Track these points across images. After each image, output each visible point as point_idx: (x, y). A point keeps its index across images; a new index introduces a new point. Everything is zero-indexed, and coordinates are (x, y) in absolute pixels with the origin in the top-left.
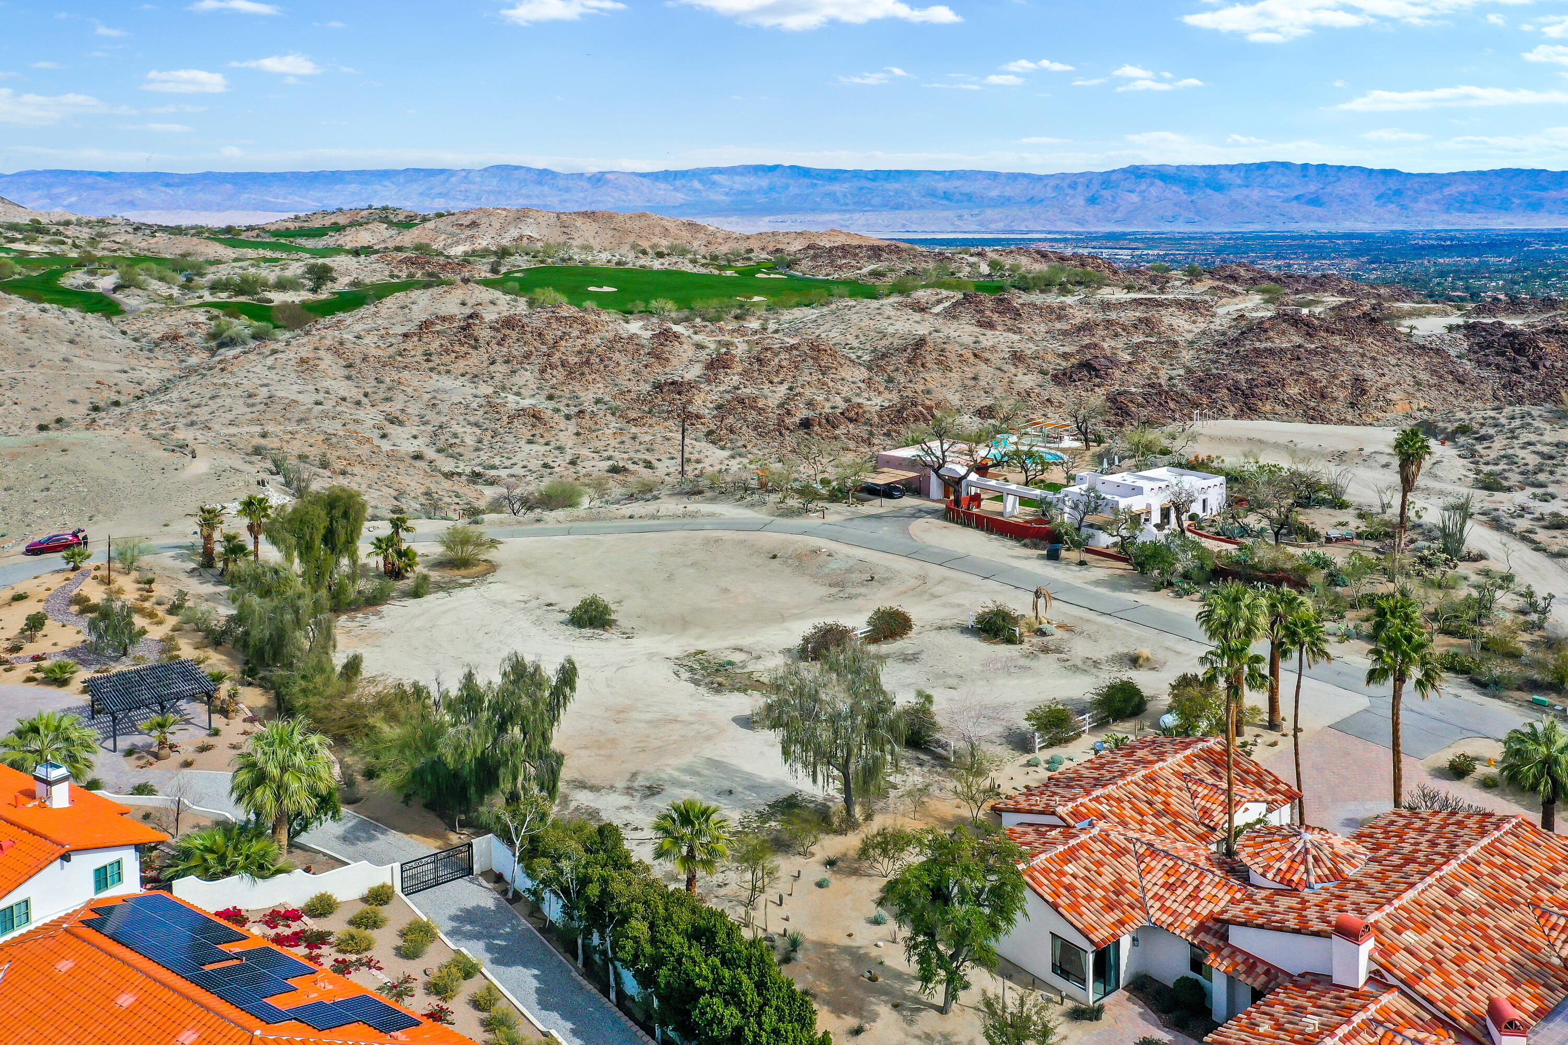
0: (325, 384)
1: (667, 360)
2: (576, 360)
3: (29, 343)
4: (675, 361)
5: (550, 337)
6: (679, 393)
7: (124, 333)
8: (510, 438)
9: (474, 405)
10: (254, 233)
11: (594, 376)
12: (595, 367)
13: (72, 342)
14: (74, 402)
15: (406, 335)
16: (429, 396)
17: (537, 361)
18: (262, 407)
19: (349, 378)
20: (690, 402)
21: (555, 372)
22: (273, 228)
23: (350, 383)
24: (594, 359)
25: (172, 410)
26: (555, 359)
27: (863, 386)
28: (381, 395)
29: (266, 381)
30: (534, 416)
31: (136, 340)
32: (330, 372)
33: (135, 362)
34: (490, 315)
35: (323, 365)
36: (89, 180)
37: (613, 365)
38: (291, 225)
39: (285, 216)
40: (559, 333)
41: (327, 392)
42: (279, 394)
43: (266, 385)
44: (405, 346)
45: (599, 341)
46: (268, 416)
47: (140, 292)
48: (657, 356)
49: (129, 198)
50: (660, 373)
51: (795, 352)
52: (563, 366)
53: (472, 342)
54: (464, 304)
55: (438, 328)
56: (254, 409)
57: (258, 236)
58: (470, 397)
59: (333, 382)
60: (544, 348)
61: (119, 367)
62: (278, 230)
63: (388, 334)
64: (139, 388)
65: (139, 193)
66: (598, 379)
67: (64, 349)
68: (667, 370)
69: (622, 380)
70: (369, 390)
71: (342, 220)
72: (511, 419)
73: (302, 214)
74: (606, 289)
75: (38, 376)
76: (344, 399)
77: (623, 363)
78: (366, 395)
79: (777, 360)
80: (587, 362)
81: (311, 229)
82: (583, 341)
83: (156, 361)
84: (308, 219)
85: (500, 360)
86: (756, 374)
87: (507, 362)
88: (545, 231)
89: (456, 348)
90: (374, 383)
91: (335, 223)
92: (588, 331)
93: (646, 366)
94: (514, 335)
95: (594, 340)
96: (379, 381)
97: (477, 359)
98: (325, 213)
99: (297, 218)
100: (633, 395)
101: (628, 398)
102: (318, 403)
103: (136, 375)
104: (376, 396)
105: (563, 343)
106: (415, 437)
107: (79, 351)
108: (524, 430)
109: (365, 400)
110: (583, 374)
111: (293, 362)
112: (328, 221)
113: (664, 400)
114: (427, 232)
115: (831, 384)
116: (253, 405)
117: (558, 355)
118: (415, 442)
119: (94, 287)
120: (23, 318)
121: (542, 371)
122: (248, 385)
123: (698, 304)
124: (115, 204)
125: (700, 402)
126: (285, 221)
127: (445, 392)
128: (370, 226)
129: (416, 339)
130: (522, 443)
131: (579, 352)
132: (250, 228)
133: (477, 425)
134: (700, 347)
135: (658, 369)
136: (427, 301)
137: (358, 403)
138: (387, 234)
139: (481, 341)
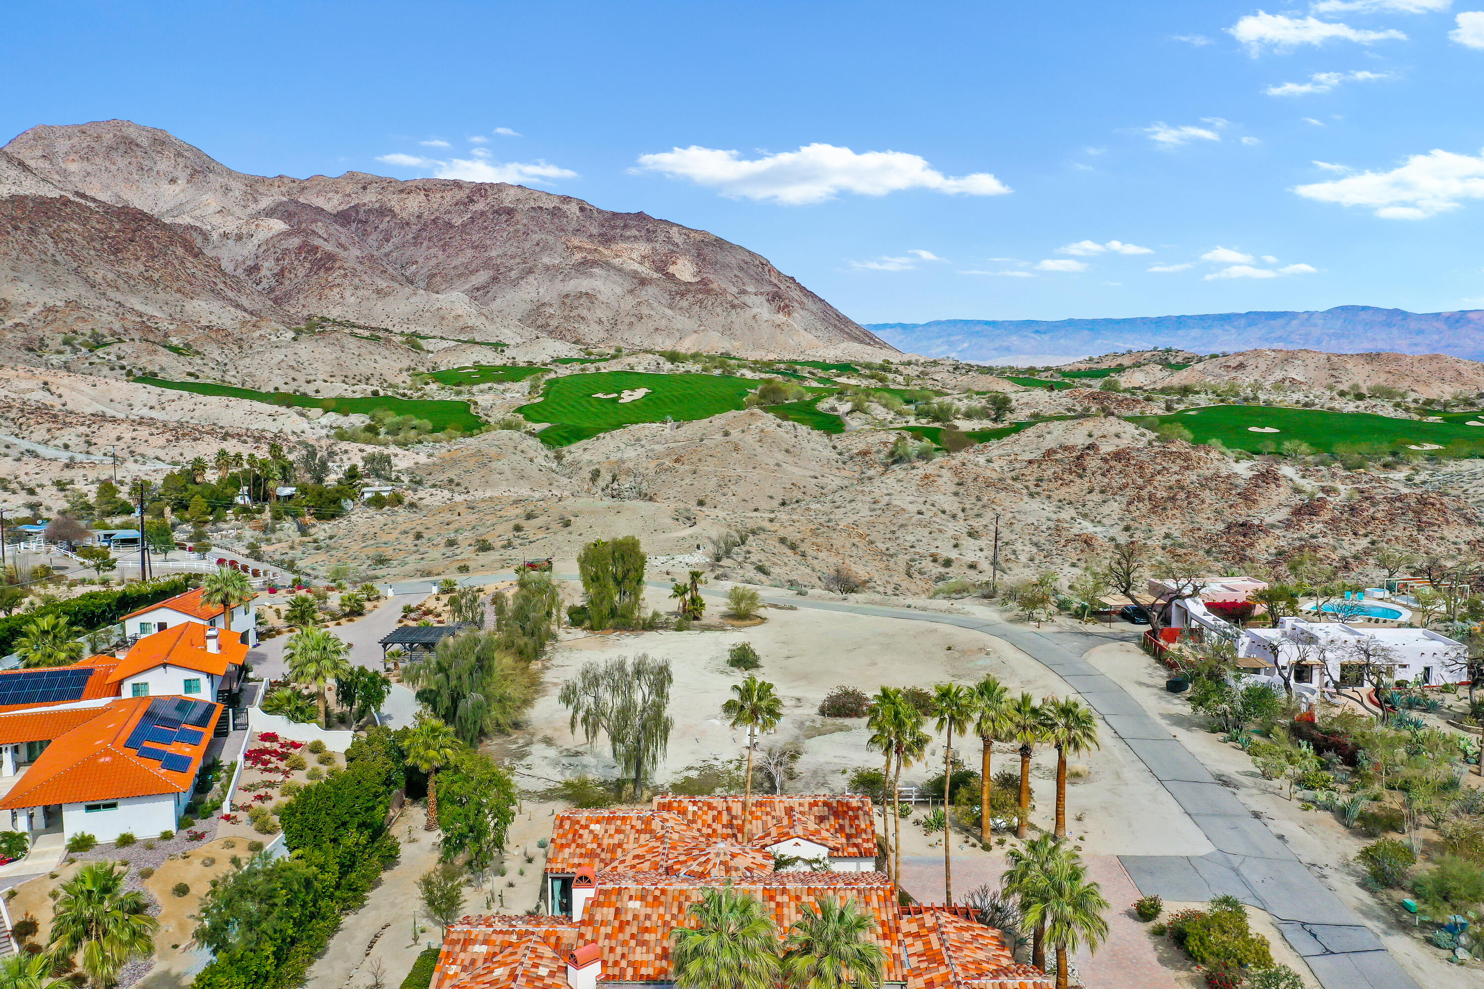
0: (935, 498)
1: (1254, 502)
2: (1165, 494)
3: (759, 450)
4: (1263, 503)
5: (1148, 472)
6: (1245, 536)
7: (834, 447)
8: (1058, 560)
9: (1044, 528)
10: (1049, 374)
11: (1175, 511)
12: (1179, 503)
13: (787, 451)
14: (771, 497)
15: (1030, 462)
16: (1011, 515)
17: (1130, 492)
18: (879, 512)
19: (956, 494)
20: (1251, 545)
21: (1140, 505)
22: (1068, 369)
23: (955, 498)
24: (1182, 495)
25: (822, 509)
26: (1144, 493)
27: (1465, 547)
28: (976, 511)
29: (890, 491)
30: (1085, 542)
31: (840, 454)
32: (942, 489)
33: (828, 470)
34: (1107, 448)
35: (940, 481)
36: (978, 328)
37: (1197, 502)
38: (1083, 367)
39: (1081, 359)
40: (1159, 468)
41: (933, 505)
42: (895, 503)
43: (888, 495)
44: (1025, 471)
45: (1194, 478)
46: (881, 520)
47: (862, 416)
48: (1247, 497)
49: (1005, 344)
50: (1242, 514)
51: (1398, 504)
52: (1150, 499)
53: (1081, 471)
54: (1090, 436)
55: (1059, 456)
56: (873, 513)
57: (1052, 376)
58: (1044, 520)
59: (942, 497)
60: (1140, 481)
61: (812, 474)
62: (1071, 371)
63: (1016, 459)
64: (820, 490)
65: (1015, 340)
66: (1178, 515)
67: (780, 456)
68: (1251, 512)
69: (1200, 519)
70: (968, 506)
71: (1126, 361)
72: (1068, 541)
73: (1095, 357)
74: (1268, 430)
75: (755, 476)
76: (944, 512)
77: (1208, 501)
78: (963, 510)
79: (1372, 510)
80: (1173, 499)
81: (1098, 370)
82: (1179, 477)
83: (843, 472)
84: (1100, 360)
85: (1097, 489)
86: (1342, 525)
87: (1102, 492)
88: (1312, 374)
89: (1065, 477)
90: (974, 500)
91: (1120, 365)
92: (1187, 468)
93: (1231, 506)
94: (1119, 466)
95: (1191, 477)
96: (979, 499)
97: (1079, 486)
98: (1116, 355)
99: (1091, 360)
100: (1201, 533)
101: (1196, 536)
102: (920, 513)
103: (822, 481)
104: (971, 512)
105: (1159, 477)
106: (981, 550)
107: (790, 459)
108: (1073, 554)
109: (961, 515)
110: (1165, 509)
111: (918, 478)
112: (1113, 364)
113: (1228, 541)
114: (1194, 374)
115: (1423, 541)
116: (874, 510)
117: (1150, 488)
118: (979, 554)
119: (836, 410)
120: (762, 431)
121: (1129, 503)
122: (877, 494)
123: (1341, 449)
124: (995, 349)
125: (1263, 547)
126: (1081, 362)
127: (1025, 513)
128: (1146, 368)
129: (1036, 465)
130: (1067, 565)
131: (1171, 488)
132: (1047, 369)
133: (1036, 545)
134: (1297, 491)
135: (1243, 511)
136: (1060, 432)
137: (954, 516)
138: (1160, 375)
139: (1088, 471)
